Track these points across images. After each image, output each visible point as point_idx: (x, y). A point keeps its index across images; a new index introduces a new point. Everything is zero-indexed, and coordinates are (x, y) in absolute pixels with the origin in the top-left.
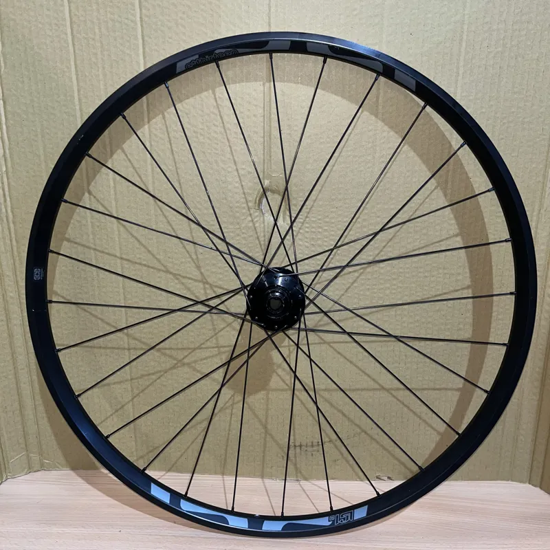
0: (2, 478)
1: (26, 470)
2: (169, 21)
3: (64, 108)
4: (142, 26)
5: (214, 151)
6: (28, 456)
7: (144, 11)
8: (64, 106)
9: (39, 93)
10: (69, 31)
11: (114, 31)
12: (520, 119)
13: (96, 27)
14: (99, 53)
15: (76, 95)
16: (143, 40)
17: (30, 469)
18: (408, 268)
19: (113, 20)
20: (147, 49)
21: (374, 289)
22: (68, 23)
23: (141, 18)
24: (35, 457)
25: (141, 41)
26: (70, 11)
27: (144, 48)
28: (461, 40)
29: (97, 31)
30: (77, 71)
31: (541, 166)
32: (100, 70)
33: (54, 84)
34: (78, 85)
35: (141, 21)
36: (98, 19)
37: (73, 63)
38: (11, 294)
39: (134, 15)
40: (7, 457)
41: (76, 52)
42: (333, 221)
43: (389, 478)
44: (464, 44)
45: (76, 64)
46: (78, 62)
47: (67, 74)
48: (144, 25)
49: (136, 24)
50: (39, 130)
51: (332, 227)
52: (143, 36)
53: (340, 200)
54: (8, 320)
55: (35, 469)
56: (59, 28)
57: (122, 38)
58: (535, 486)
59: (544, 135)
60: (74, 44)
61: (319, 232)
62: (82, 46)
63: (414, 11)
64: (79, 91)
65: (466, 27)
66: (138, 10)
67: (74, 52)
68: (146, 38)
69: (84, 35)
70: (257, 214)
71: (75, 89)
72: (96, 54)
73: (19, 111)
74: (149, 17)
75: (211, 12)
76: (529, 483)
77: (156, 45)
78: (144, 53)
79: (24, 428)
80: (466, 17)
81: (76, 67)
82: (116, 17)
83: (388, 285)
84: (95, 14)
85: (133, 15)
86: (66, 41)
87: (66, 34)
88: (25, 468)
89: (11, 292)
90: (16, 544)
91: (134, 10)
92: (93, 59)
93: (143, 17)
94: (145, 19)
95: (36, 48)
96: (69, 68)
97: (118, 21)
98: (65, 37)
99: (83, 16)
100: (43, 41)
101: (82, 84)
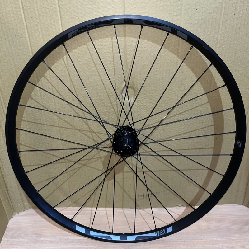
2: (73, 7)
3: (23, 52)
4: (60, 10)
7: (60, 2)
9: (10, 46)
10: (23, 14)
11: (46, 13)
13: (36, 11)
14: (39, 25)
16: (61, 17)
19: (45, 8)
20: (63, 22)
21: (176, 129)
22: (22, 10)
23: (59, 6)
25: (59, 18)
26: (22, 4)
27: (61, 21)
29: (37, 13)
30: (28, 34)
32: (40, 33)
33: (18, 41)
34: (30, 41)
36: (37, 8)
37: (26, 30)
41: (28, 24)
46: (29, 30)
47: (24, 36)
48: (61, 10)
49: (57, 9)
52: (60, 15)
56: (18, 12)
57: (50, 16)
60: (26, 21)
62: (30, 21)
64: (30, 44)
66: (57, 2)
67: (26, 24)
69: (31, 16)
71: (29, 43)
74: (63, 5)
77: (67, 19)
78: (62, 24)
81: (28, 32)
82: (46, 6)
83: (183, 127)
84: (35, 5)
85: (54, 4)
86: (22, 19)
87: (21, 16)
92: (36, 28)
94: (61, 6)
95: (6, 23)
96: (24, 33)
97: (47, 8)
98: (21, 17)
99: (29, 6)
100: (10, 20)
101: (32, 40)
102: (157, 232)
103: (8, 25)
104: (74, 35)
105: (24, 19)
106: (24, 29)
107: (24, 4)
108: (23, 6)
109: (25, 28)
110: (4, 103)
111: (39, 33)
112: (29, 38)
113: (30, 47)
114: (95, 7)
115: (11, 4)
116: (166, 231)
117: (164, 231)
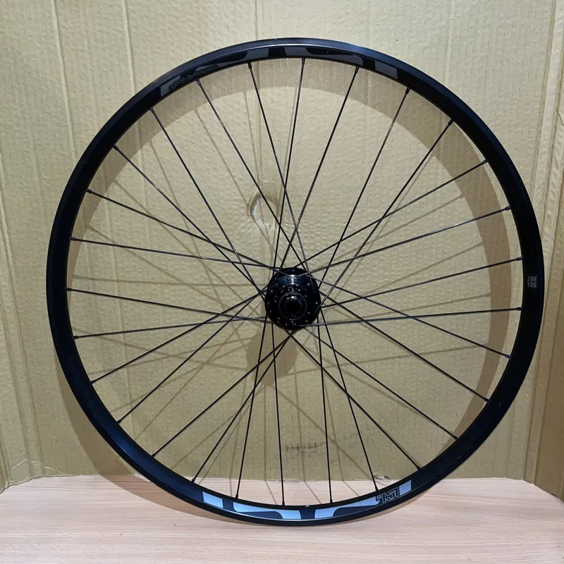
0: (4, 485)
1: (28, 477)
2: (157, 31)
3: (54, 119)
4: (130, 37)
5: (205, 159)
6: (29, 463)
7: (131, 22)
8: (55, 117)
9: (30, 105)
10: (58, 43)
11: (103, 43)
12: (507, 123)
13: (85, 39)
14: (88, 65)
15: (67, 106)
16: (132, 51)
17: (33, 475)
18: (400, 271)
19: (101, 32)
20: (136, 60)
22: (57, 35)
23: (129, 29)
24: (36, 464)
25: (129, 52)
26: (58, 23)
27: (132, 59)
28: (447, 45)
29: (86, 42)
30: (66, 82)
31: (528, 169)
32: (90, 81)
33: (44, 96)
34: (68, 96)
35: (129, 32)
36: (87, 31)
37: (62, 75)
38: (8, 305)
39: (122, 26)
40: (9, 465)
41: (66, 63)
42: (324, 226)
43: (386, 477)
44: (450, 50)
45: (65, 75)
46: (68, 74)
47: (57, 86)
48: (133, 36)
49: (124, 35)
50: (31, 142)
51: (325, 232)
52: (131, 46)
53: (331, 205)
54: (6, 329)
55: (36, 476)
56: (48, 40)
57: (111, 49)
58: (530, 482)
59: (531, 137)
60: (63, 57)
61: (312, 237)
62: (71, 57)
63: (399, 18)
64: (69, 102)
65: (451, 32)
66: (126, 22)
67: (64, 64)
68: (135, 49)
69: (73, 46)
70: (249, 220)
71: (66, 100)
72: (85, 65)
73: (10, 123)
74: (136, 27)
75: (199, 22)
76: (524, 480)
77: (144, 55)
79: (24, 435)
80: (451, 22)
81: (66, 78)
82: (105, 28)
84: (84, 25)
85: (120, 26)
86: (55, 53)
87: (55, 46)
88: (26, 475)
89: (8, 302)
90: (19, 550)
91: (122, 21)
92: (83, 71)
93: (131, 28)
94: (133, 30)
95: (25, 60)
96: (59, 80)
97: (106, 33)
98: (53, 49)
99: (71, 28)
100: (33, 53)
101: (73, 95)
102: (380, 497)
103: (27, 63)
104: (173, 90)
105: (59, 52)
106: (60, 71)
107: (61, 23)
108: (59, 27)
109: (62, 70)
110: (7, 225)
111: (88, 81)
112: (68, 90)
113: (67, 110)
114: (199, 32)
115: (37, 22)
116: (398, 491)
117: (395, 492)
